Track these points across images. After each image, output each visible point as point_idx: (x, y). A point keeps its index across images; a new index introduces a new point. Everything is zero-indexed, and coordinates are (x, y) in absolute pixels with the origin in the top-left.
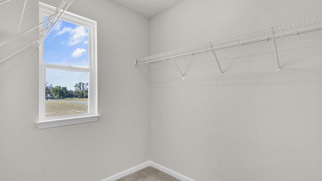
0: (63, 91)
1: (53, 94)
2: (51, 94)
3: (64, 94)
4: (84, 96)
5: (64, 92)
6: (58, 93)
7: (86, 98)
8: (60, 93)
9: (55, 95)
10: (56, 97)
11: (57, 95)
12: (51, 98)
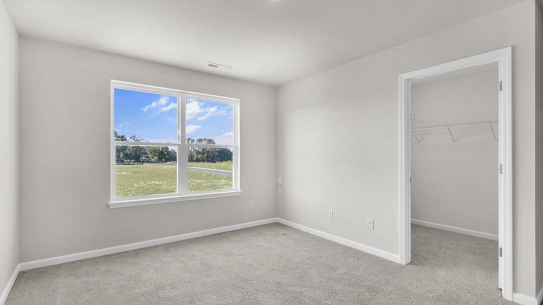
0: (164, 151)
1: (150, 156)
2: (148, 156)
3: (165, 155)
4: (194, 159)
5: (165, 153)
6: (157, 154)
7: (196, 162)
8: (159, 153)
9: (153, 157)
10: (154, 160)
11: (155, 158)
12: (148, 162)
